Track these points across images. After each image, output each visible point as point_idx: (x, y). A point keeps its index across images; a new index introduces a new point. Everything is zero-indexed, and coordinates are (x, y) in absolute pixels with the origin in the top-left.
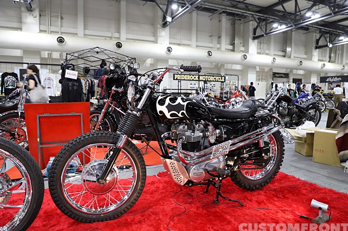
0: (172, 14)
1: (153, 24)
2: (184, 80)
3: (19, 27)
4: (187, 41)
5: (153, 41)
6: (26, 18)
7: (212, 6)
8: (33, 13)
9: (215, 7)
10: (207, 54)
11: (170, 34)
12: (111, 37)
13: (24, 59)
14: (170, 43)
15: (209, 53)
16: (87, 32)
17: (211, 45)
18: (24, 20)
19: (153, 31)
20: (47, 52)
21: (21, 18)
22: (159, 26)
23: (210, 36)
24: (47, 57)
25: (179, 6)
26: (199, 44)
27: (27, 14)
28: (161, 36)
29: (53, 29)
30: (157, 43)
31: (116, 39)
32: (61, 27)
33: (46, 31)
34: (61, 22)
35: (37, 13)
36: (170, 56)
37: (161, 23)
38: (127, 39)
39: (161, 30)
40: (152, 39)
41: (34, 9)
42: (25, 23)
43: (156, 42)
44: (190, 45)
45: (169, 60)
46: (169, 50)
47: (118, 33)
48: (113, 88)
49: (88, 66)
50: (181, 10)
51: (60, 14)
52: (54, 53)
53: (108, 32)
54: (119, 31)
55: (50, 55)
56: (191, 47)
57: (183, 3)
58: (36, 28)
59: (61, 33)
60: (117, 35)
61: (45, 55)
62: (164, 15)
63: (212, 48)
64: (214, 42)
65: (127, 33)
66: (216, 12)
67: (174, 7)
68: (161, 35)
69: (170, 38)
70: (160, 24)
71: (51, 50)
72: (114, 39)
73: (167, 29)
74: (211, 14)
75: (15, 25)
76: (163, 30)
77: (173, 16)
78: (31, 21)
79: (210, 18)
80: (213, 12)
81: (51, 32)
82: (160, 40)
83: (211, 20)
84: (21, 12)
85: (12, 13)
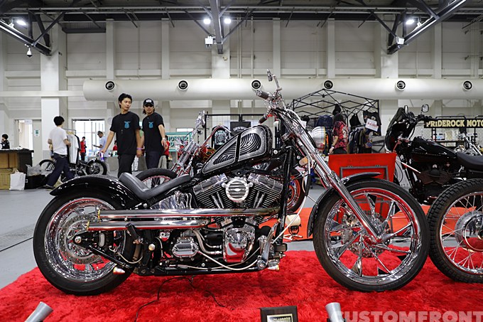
0: (404, 32)
1: (373, 50)
2: (441, 127)
3: (208, 73)
4: (427, 70)
5: (373, 75)
6: (216, 61)
7: (469, 11)
8: (223, 55)
9: (474, 11)
10: (462, 86)
11: (399, 63)
12: (315, 75)
13: (213, 111)
14: (400, 76)
15: (467, 85)
16: (285, 71)
17: (467, 72)
18: (213, 65)
19: (373, 61)
20: (237, 101)
21: (211, 63)
22: (382, 53)
23: (466, 58)
24: (237, 107)
25: (417, 20)
26: (447, 72)
27: (218, 57)
28: (386, 67)
29: (245, 71)
30: (380, 77)
31: (322, 77)
32: (254, 68)
33: (236, 75)
34: (254, 62)
35: (227, 55)
36: (402, 94)
37: (385, 47)
38: (336, 75)
39: (385, 58)
40: (372, 72)
41: (225, 51)
42: (215, 68)
43: (378, 76)
44: (430, 76)
45: (399, 101)
46: (401, 85)
47: (324, 68)
48: (399, 137)
49: (307, 114)
50: (420, 25)
51: (252, 53)
52: (245, 101)
53: (311, 68)
54: (325, 66)
55: (240, 104)
56: (434, 78)
57: (424, 15)
58: (227, 72)
59: (254, 75)
60: (322, 72)
61: (235, 104)
62: (390, 35)
63: (469, 76)
64: (472, 67)
65: (336, 68)
66: (475, 19)
67: (410, 22)
68: (385, 65)
69: (399, 68)
70: (384, 50)
71: (242, 98)
72: (318, 77)
73: (395, 55)
74: (466, 24)
75: (204, 72)
76: (389, 57)
77: (405, 36)
78: (222, 65)
79: (465, 29)
80: (469, 21)
81: (242, 75)
82: (384, 72)
83: (466, 33)
84: (211, 55)
85: (201, 58)
